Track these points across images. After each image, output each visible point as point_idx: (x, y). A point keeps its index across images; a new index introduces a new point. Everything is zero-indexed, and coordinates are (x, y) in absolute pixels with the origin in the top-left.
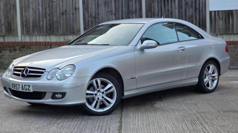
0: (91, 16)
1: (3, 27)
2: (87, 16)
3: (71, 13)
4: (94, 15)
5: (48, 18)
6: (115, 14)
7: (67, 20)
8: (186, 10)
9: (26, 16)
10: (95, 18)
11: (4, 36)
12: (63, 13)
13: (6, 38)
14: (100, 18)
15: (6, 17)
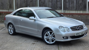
0: (42, 2)
1: (8, 6)
2: (40, 3)
3: (34, 1)
4: (43, 2)
5: (25, 3)
6: (51, 2)
7: (33, 4)
8: (79, 1)
9: (17, 2)
10: (44, 3)
11: (8, 10)
12: (31, 1)
13: (9, 10)
14: (46, 3)
15: (9, 2)
